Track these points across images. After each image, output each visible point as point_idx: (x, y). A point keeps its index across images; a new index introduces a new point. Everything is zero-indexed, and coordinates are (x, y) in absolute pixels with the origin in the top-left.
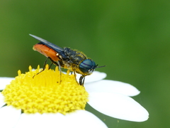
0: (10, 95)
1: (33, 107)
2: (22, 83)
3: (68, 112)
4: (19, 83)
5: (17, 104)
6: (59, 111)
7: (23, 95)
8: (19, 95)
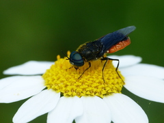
0: (50, 79)
1: (72, 90)
2: (61, 67)
3: (105, 95)
4: (59, 67)
5: (56, 87)
6: (97, 94)
7: (62, 79)
8: (58, 79)
